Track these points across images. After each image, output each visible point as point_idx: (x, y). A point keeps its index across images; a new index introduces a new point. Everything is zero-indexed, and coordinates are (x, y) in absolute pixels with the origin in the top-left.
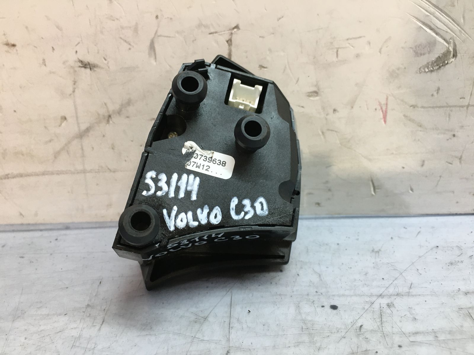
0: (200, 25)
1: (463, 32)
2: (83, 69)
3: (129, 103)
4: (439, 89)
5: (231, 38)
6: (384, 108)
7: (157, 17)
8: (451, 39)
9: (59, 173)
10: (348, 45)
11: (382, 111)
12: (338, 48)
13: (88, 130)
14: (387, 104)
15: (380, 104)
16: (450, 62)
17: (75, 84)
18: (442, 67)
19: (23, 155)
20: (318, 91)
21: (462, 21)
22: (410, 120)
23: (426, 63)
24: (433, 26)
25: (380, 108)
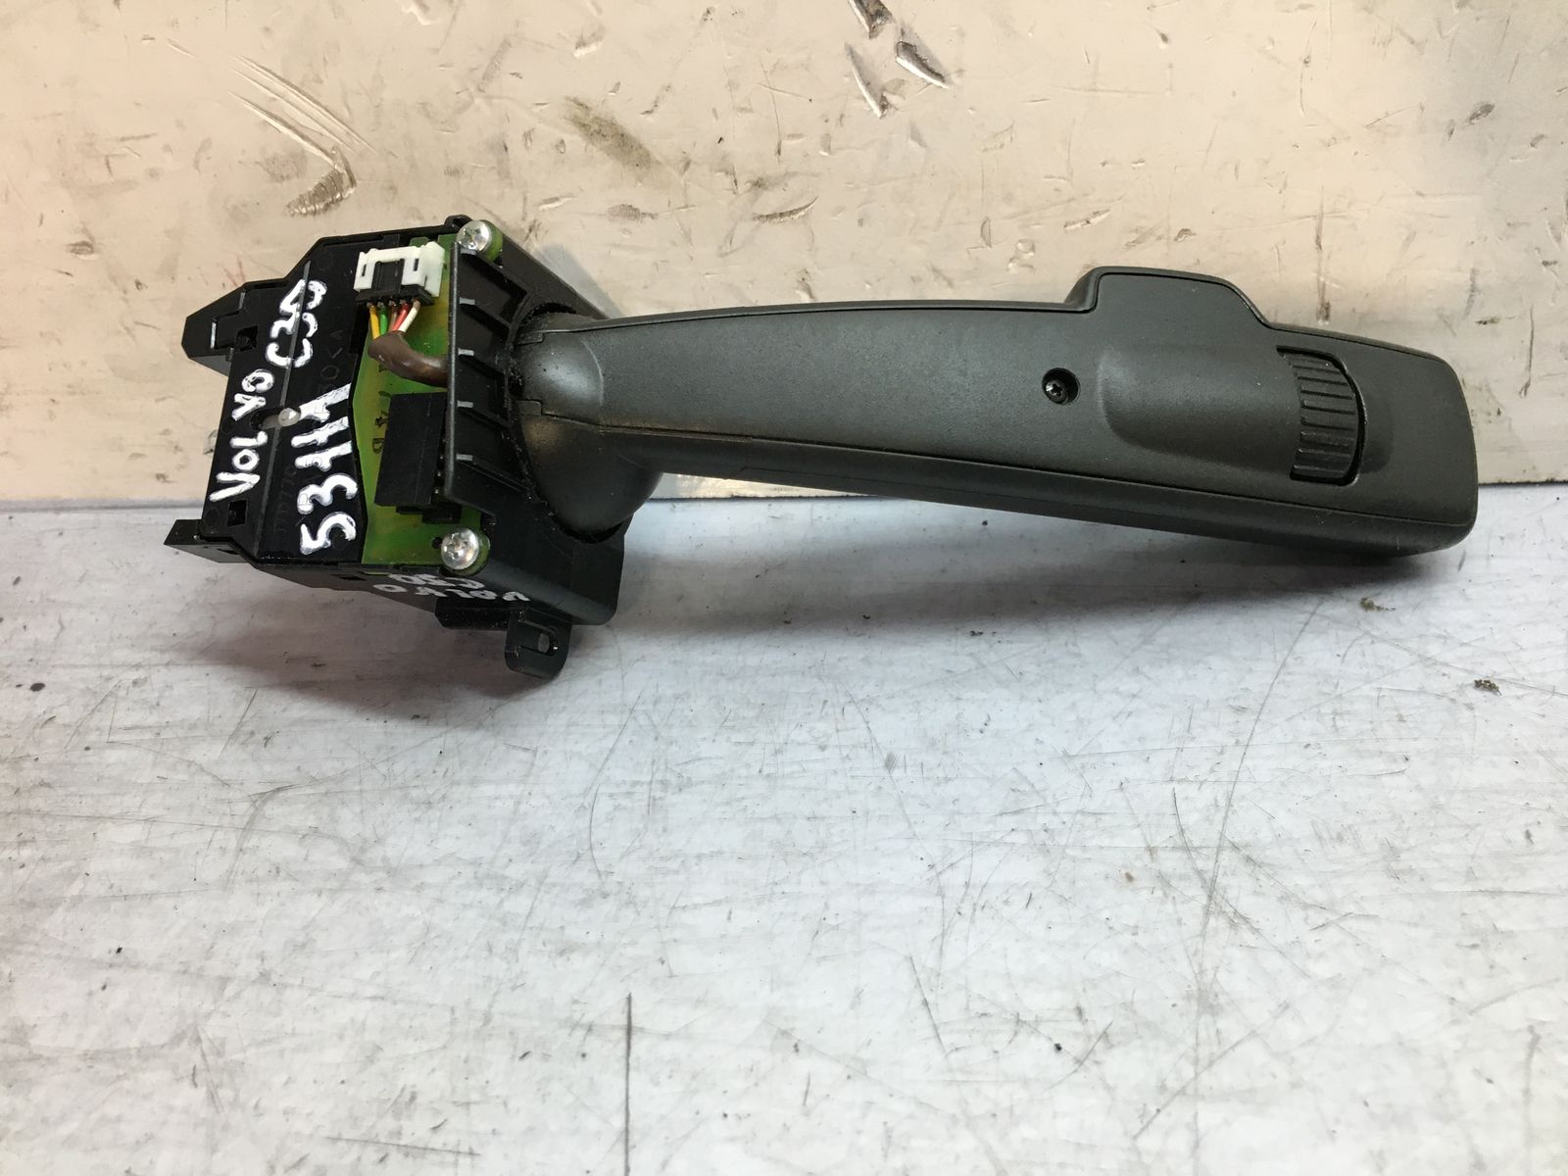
1: (354, 135)
8: (333, 149)
10: (126, 151)
12: (107, 156)
16: (347, 195)
18: (333, 205)
21: (347, 113)
24: (286, 119)
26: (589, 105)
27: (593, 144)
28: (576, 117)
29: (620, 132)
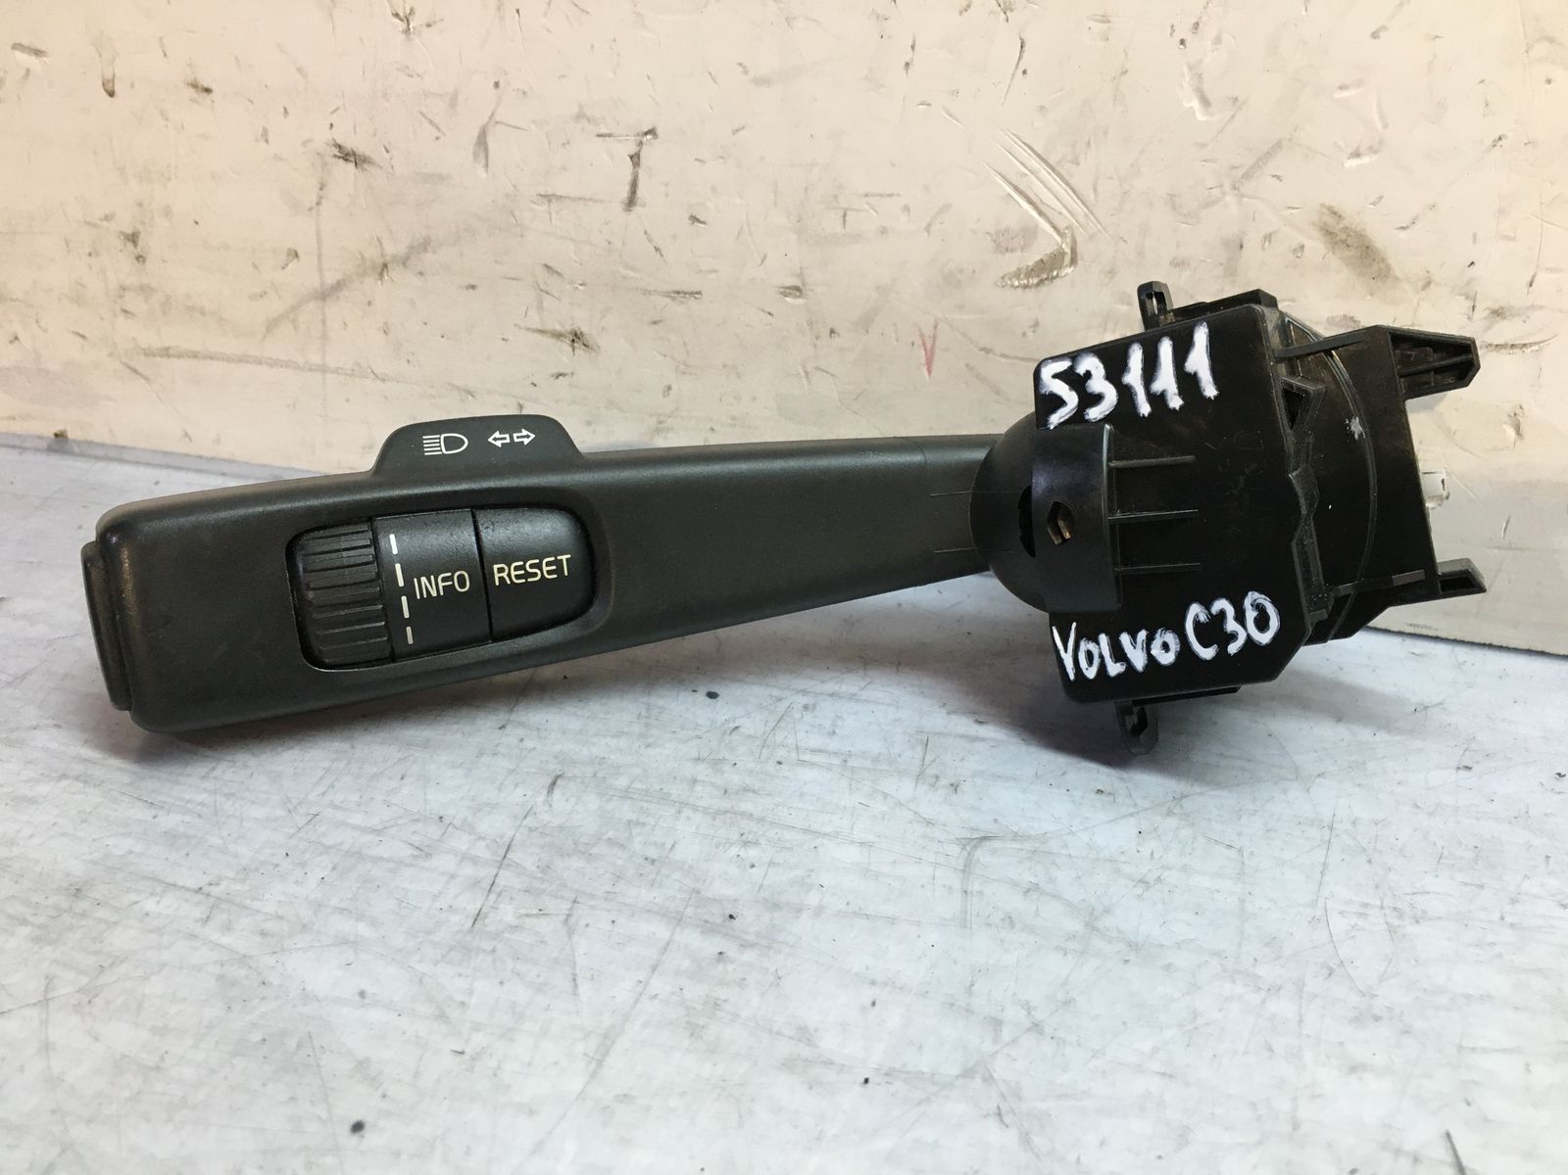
0: (580, 116)
1: (1093, 219)
2: (341, 161)
3: (425, 245)
4: (1036, 325)
5: (640, 151)
6: (929, 345)
7: (497, 85)
8: (1067, 228)
9: (274, 363)
10: (866, 206)
11: (925, 350)
12: (847, 209)
13: (339, 286)
14: (934, 338)
15: (922, 335)
16: (1063, 274)
17: (321, 189)
18: (1046, 282)
19: (203, 313)
20: (801, 287)
21: (1092, 196)
22: (978, 376)
23: (1013, 269)
24: (1032, 197)
25: (921, 343)
26: (1343, 215)
27: (1333, 252)
28: (1325, 223)
29: (1367, 244)
